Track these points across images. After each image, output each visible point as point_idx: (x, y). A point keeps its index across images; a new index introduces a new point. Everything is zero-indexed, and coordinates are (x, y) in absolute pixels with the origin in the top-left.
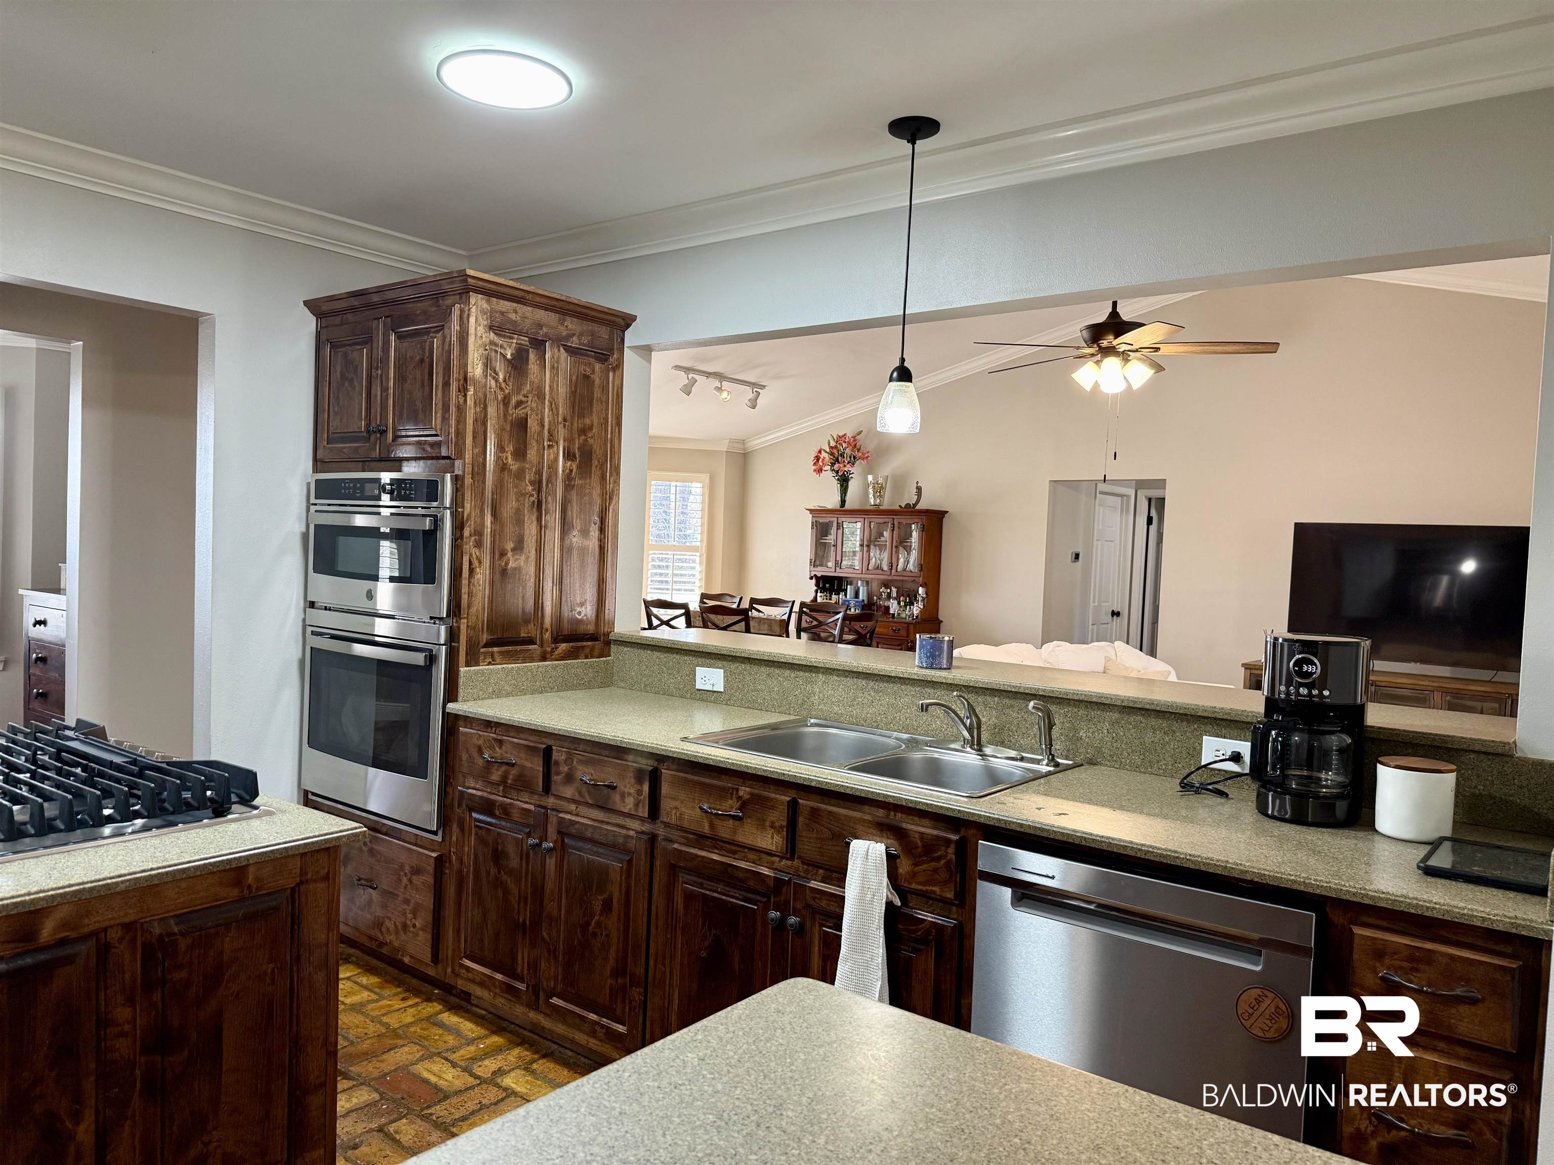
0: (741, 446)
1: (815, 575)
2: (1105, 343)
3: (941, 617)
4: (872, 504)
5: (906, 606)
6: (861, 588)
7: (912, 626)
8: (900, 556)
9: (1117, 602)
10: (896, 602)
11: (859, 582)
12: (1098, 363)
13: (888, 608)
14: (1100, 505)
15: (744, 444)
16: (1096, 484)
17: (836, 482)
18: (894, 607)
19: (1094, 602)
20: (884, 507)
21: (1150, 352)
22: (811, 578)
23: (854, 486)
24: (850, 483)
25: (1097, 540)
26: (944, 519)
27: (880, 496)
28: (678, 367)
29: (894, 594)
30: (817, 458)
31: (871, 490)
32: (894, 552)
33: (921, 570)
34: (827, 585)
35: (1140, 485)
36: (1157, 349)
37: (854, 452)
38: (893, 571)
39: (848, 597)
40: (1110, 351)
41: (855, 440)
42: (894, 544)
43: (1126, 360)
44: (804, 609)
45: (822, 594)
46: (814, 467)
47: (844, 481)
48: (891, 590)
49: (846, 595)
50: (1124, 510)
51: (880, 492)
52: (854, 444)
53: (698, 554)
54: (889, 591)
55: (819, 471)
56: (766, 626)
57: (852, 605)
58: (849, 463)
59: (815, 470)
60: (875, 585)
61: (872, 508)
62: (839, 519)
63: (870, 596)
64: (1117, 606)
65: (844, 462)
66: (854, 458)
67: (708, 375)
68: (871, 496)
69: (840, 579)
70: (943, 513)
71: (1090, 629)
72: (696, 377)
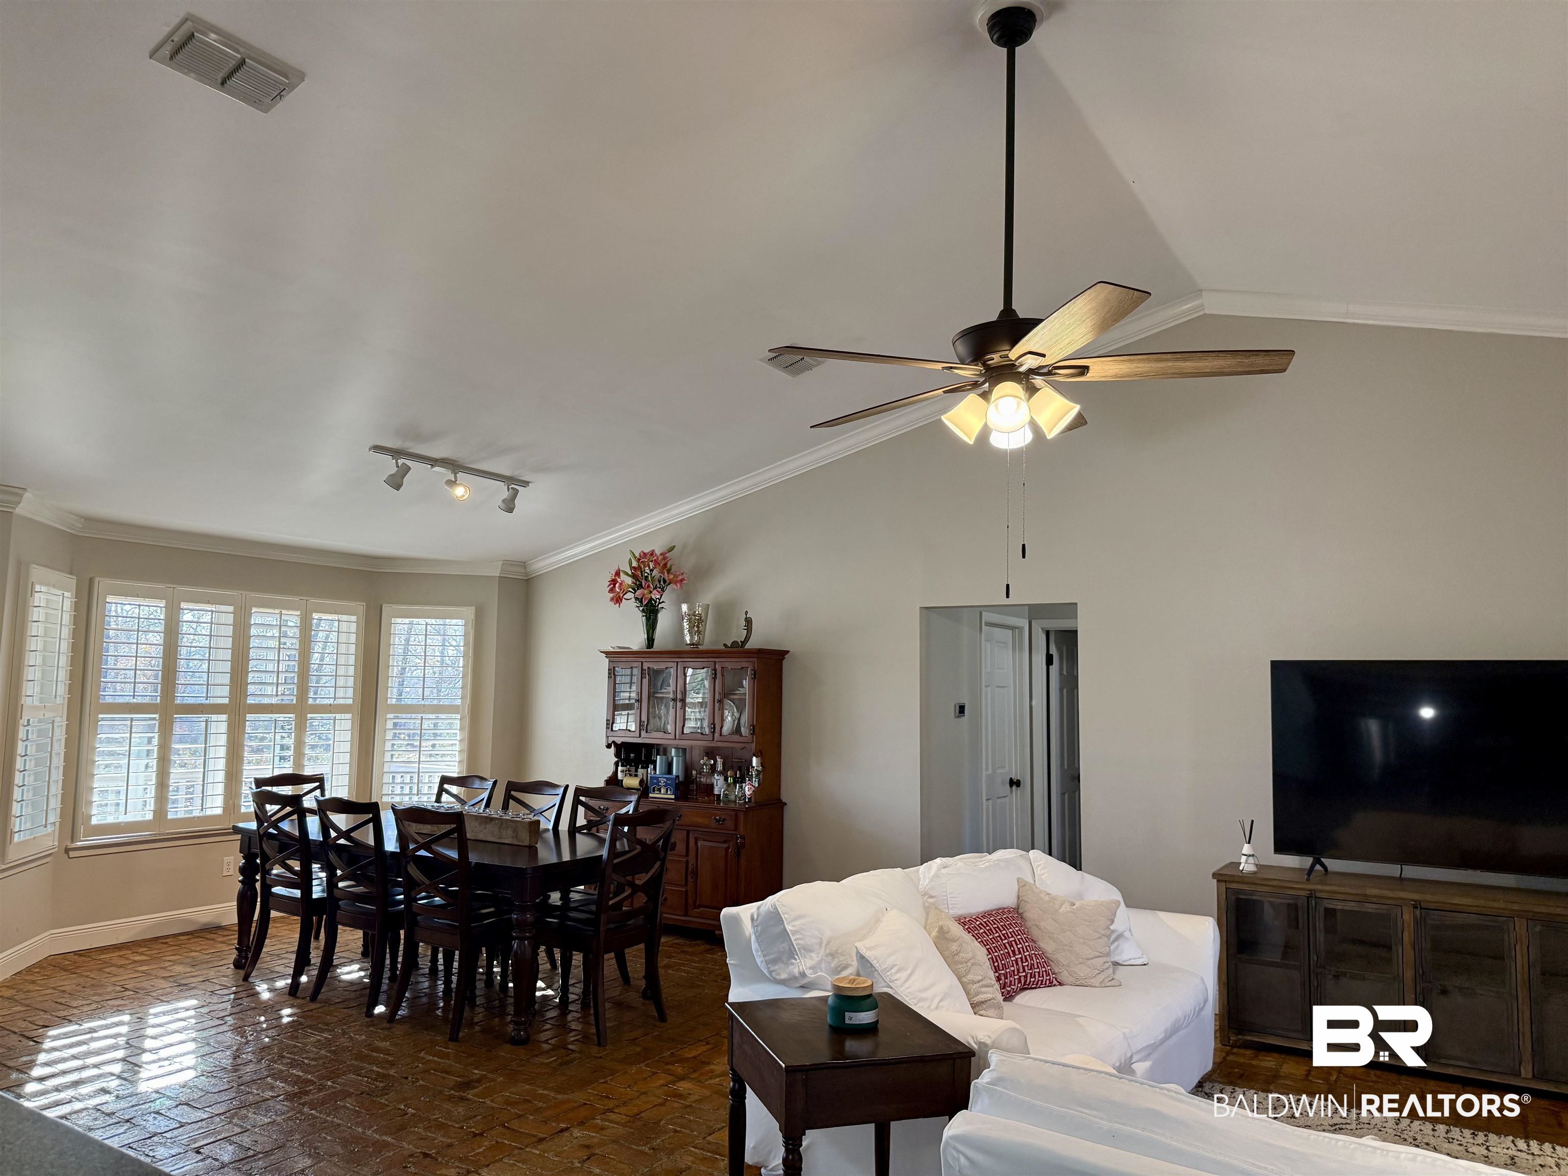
0: (522, 570)
1: (614, 742)
2: (995, 359)
3: (784, 798)
4: (688, 642)
5: (735, 782)
6: (675, 758)
7: (741, 816)
8: (726, 712)
9: (1016, 766)
10: (722, 778)
11: (673, 750)
12: (985, 396)
13: (711, 787)
14: (986, 640)
15: (525, 568)
16: (981, 613)
17: (641, 614)
18: (719, 785)
19: (987, 769)
20: (706, 645)
21: (1072, 376)
22: (609, 746)
23: (664, 620)
24: (660, 615)
25: (986, 686)
26: (784, 662)
27: (699, 632)
28: (377, 448)
29: (720, 767)
30: (614, 582)
31: (686, 625)
32: (717, 708)
33: (753, 734)
34: (632, 755)
35: (1036, 611)
36: (1084, 370)
37: (663, 573)
38: (716, 735)
39: (658, 773)
40: (1008, 372)
41: (665, 559)
42: (717, 697)
43: (1032, 390)
44: (582, 799)
45: (624, 768)
46: (612, 595)
47: (651, 612)
48: (715, 761)
49: (655, 769)
50: (1016, 646)
51: (698, 627)
52: (663, 562)
53: (458, 716)
54: (712, 762)
55: (618, 600)
56: (510, 832)
57: (662, 784)
58: (655, 588)
59: (612, 599)
60: (696, 754)
61: (688, 648)
62: (645, 664)
63: (687, 769)
64: (1016, 774)
65: (649, 586)
66: (665, 581)
67: (434, 462)
68: (686, 632)
69: (649, 747)
70: (782, 654)
71: (984, 807)
72: (409, 463)
